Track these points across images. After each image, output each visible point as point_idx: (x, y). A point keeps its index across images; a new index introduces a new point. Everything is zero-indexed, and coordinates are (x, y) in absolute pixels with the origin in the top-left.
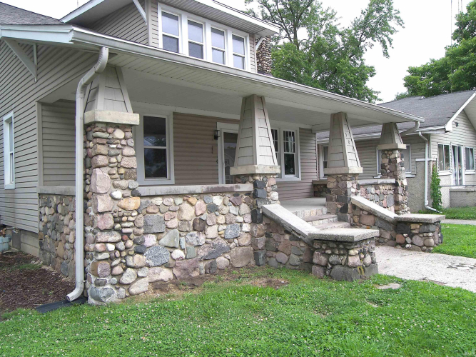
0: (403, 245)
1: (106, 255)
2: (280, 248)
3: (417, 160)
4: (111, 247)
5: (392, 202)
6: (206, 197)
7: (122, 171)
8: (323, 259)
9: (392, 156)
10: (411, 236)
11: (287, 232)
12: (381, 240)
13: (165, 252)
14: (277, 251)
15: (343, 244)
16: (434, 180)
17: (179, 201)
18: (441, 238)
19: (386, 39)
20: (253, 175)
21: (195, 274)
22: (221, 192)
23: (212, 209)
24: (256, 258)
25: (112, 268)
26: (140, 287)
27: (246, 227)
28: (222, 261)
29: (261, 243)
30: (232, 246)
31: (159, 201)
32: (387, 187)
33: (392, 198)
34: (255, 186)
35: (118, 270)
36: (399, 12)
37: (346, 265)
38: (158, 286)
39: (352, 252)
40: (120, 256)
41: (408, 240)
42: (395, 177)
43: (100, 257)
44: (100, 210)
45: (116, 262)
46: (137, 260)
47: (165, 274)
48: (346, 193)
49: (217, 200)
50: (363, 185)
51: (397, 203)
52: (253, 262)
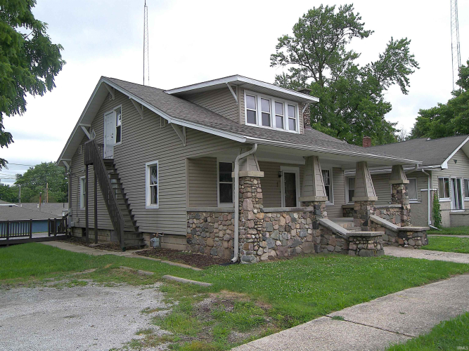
0: (403, 245)
1: (251, 240)
2: (330, 242)
3: (422, 190)
4: (253, 236)
5: (399, 221)
6: (291, 213)
7: (257, 200)
8: (355, 246)
9: (399, 189)
10: (408, 239)
11: (334, 234)
12: (390, 243)
13: (273, 242)
14: (328, 244)
15: (366, 238)
16: (435, 205)
17: (279, 215)
18: (427, 241)
19: (402, 79)
20: (313, 202)
21: (286, 255)
22: (298, 211)
23: (294, 220)
24: (316, 249)
25: (254, 246)
26: (264, 257)
27: (310, 231)
28: (298, 249)
29: (318, 240)
30: (303, 241)
31: (270, 215)
32: (396, 210)
33: (399, 218)
34: (315, 208)
35: (256, 248)
36: (413, 56)
37: (367, 249)
38: (271, 258)
39: (370, 242)
40: (257, 241)
41: (406, 242)
42: (401, 203)
43: (250, 241)
44: (249, 218)
45: (255, 244)
46: (263, 244)
47: (273, 253)
48: (367, 213)
49: (296, 216)
50: (378, 208)
51: (403, 221)
52: (314, 251)
